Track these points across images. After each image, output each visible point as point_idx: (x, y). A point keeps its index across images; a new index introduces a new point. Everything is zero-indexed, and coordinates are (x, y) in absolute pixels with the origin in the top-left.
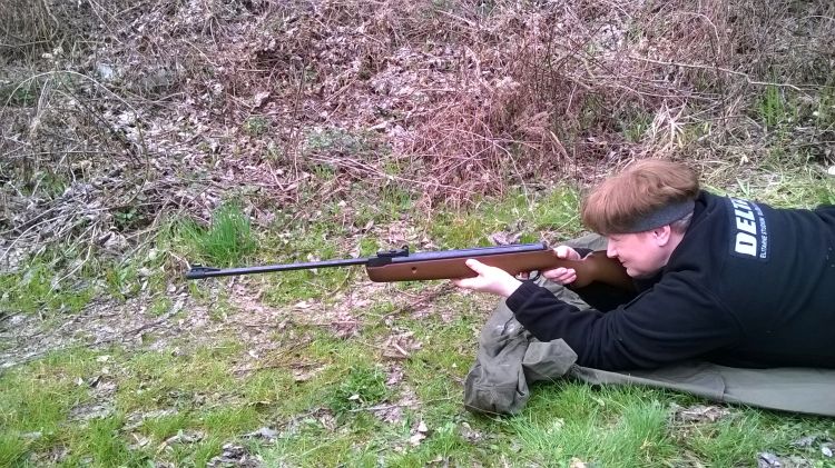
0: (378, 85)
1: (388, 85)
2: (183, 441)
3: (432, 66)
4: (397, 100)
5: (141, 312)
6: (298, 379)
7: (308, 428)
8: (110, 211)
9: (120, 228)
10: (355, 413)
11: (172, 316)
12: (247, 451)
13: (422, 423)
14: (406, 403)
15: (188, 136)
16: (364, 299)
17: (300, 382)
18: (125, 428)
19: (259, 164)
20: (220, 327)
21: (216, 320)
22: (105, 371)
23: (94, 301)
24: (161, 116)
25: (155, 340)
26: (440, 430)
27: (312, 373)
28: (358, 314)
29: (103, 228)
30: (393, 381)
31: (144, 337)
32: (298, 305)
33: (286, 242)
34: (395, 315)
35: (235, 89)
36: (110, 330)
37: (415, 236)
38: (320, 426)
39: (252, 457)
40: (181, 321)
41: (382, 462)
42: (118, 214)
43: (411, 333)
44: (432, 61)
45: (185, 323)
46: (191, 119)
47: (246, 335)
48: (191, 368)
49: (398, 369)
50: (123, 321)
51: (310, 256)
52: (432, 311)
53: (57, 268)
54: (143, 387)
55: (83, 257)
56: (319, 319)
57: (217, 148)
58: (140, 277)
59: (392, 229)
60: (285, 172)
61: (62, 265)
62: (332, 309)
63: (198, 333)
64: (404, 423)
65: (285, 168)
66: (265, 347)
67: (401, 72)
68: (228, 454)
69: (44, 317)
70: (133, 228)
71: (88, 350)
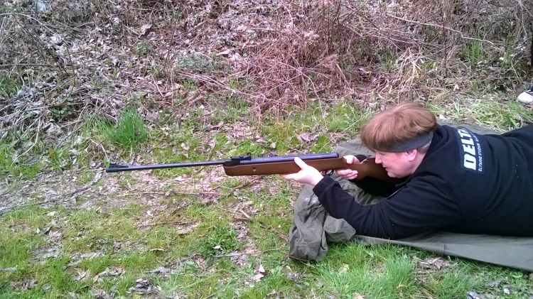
0: (223, 22)
1: (230, 23)
2: (110, 275)
3: (258, 11)
4: (235, 34)
5: (74, 180)
6: (181, 233)
7: (189, 267)
8: (50, 108)
9: (56, 120)
10: (219, 258)
11: (94, 184)
12: (151, 283)
13: (261, 266)
14: (249, 251)
15: (98, 54)
16: (219, 176)
17: (182, 235)
18: (69, 265)
19: (145, 76)
20: (126, 193)
21: (124, 188)
22: (53, 222)
23: (42, 171)
24: (79, 38)
25: (85, 201)
26: (273, 271)
27: (189, 229)
28: (216, 187)
29: (45, 120)
30: (241, 236)
31: (77, 199)
32: (177, 179)
33: (167, 134)
34: (240, 188)
35: (127, 21)
36: (54, 192)
37: (251, 133)
38: (197, 267)
39: (155, 287)
40: (101, 188)
41: (238, 293)
42: (55, 111)
43: (251, 202)
44: (258, 8)
45: (103, 189)
46: (98, 41)
47: (144, 199)
48: (110, 223)
49: (244, 227)
50: (63, 186)
51: (183, 145)
52: (263, 186)
53: (15, 148)
54: (80, 236)
55: (33, 141)
56: (191, 189)
57: (117, 63)
58: (72, 156)
59: (236, 128)
60: (164, 83)
61: (18, 146)
62: (199, 182)
63: (112, 196)
64: (250, 266)
65: (163, 80)
66: (157, 208)
67: (238, 14)
68: (139, 285)
69: (9, 182)
70: (64, 120)
71: (41, 207)
